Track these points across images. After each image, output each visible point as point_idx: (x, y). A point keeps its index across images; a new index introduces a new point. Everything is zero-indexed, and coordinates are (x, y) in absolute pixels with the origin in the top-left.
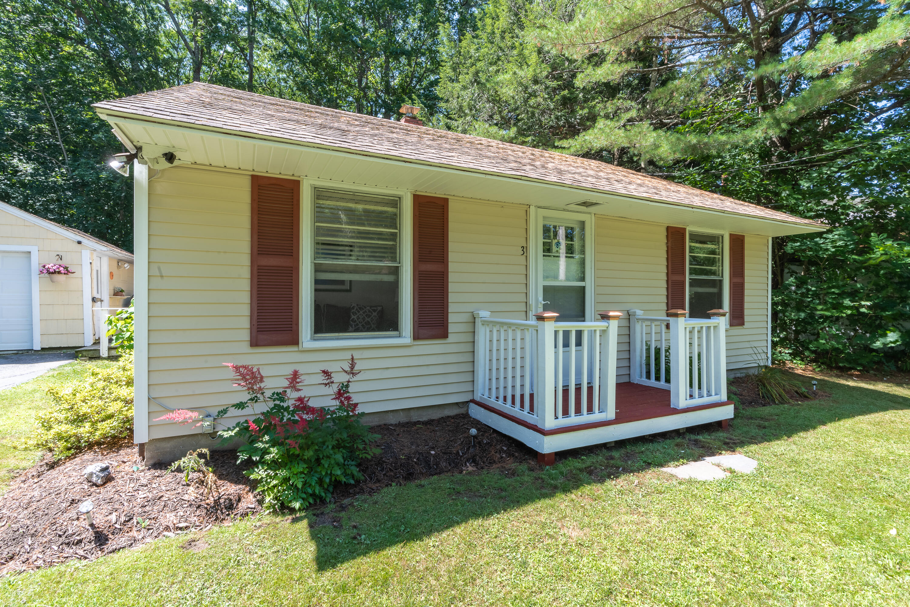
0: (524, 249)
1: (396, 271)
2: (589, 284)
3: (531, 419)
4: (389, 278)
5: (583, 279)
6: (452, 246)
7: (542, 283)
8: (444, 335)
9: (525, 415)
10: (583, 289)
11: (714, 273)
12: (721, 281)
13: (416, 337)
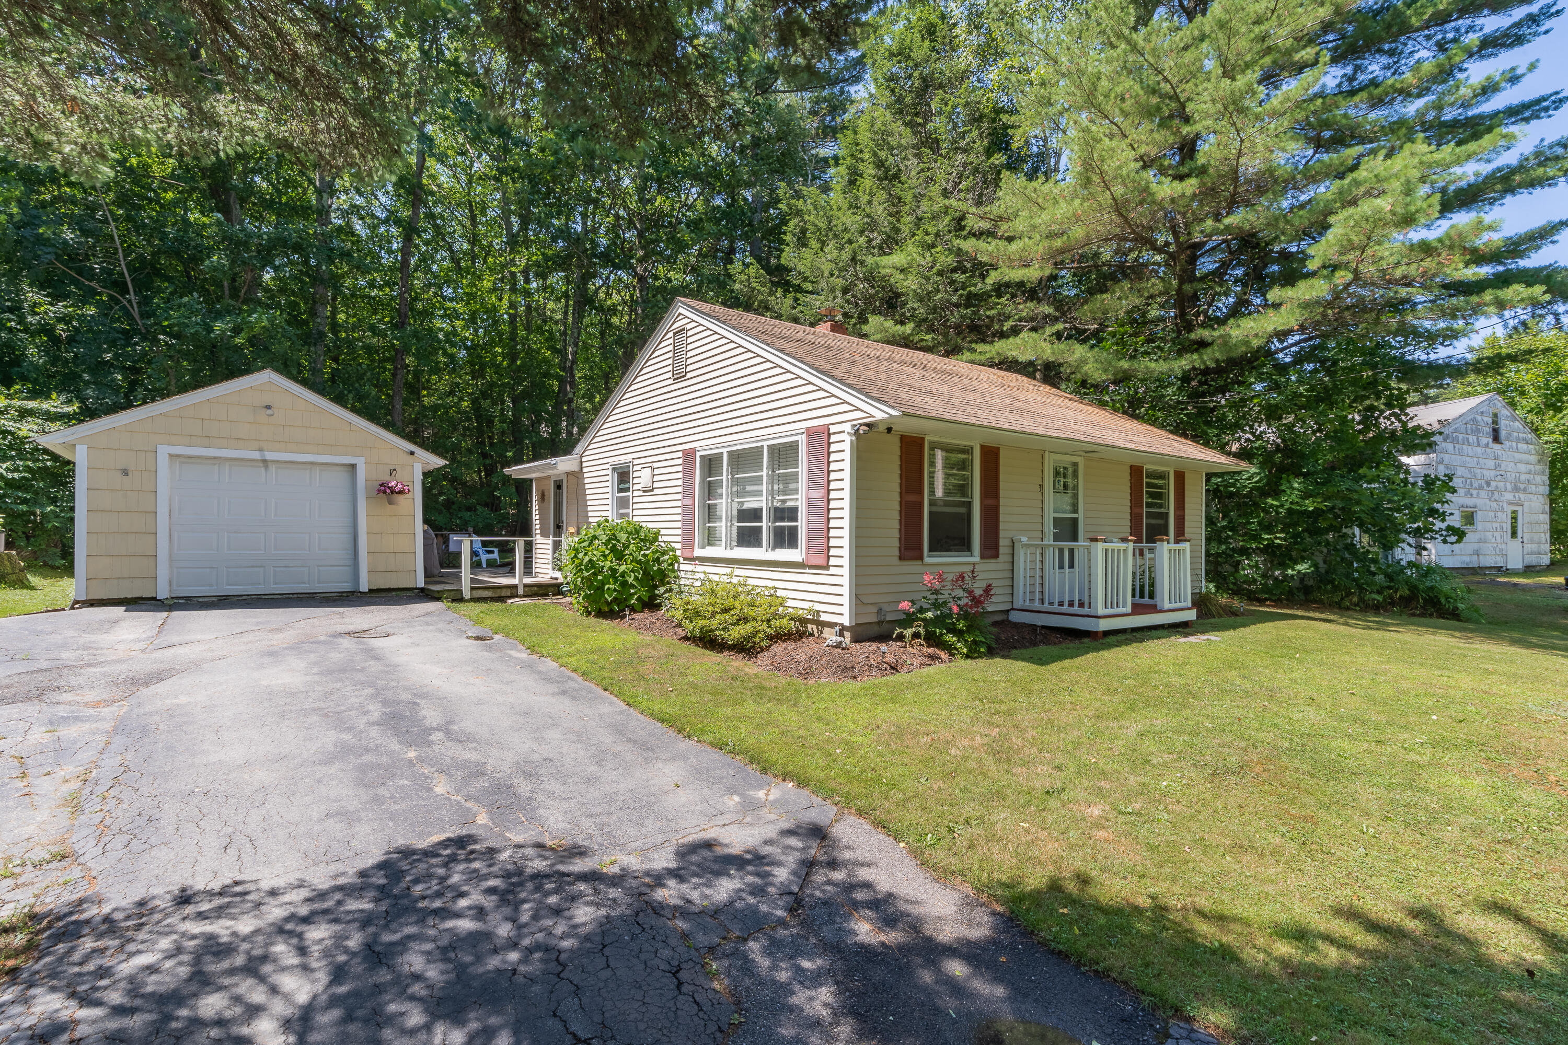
0: (1041, 486)
1: (969, 505)
2: (1080, 516)
3: (1092, 613)
4: (963, 510)
5: (1076, 511)
6: (1002, 485)
7: (1053, 515)
8: (996, 556)
9: (1085, 610)
10: (1075, 521)
11: (1161, 506)
12: (1167, 514)
13: (982, 557)
